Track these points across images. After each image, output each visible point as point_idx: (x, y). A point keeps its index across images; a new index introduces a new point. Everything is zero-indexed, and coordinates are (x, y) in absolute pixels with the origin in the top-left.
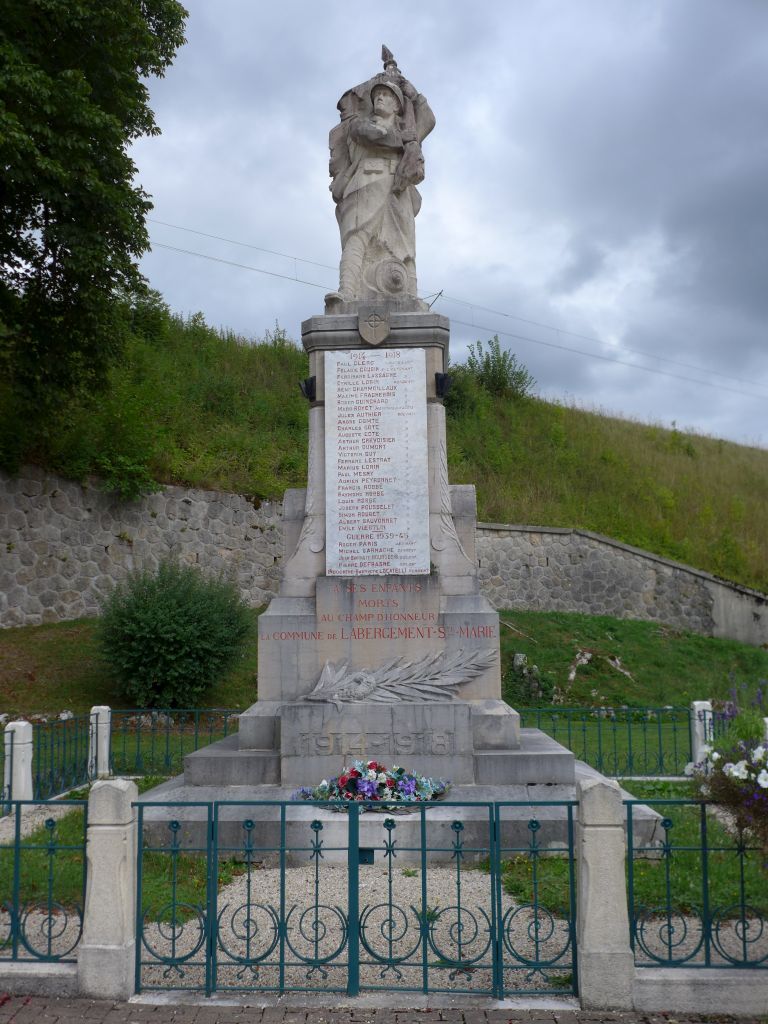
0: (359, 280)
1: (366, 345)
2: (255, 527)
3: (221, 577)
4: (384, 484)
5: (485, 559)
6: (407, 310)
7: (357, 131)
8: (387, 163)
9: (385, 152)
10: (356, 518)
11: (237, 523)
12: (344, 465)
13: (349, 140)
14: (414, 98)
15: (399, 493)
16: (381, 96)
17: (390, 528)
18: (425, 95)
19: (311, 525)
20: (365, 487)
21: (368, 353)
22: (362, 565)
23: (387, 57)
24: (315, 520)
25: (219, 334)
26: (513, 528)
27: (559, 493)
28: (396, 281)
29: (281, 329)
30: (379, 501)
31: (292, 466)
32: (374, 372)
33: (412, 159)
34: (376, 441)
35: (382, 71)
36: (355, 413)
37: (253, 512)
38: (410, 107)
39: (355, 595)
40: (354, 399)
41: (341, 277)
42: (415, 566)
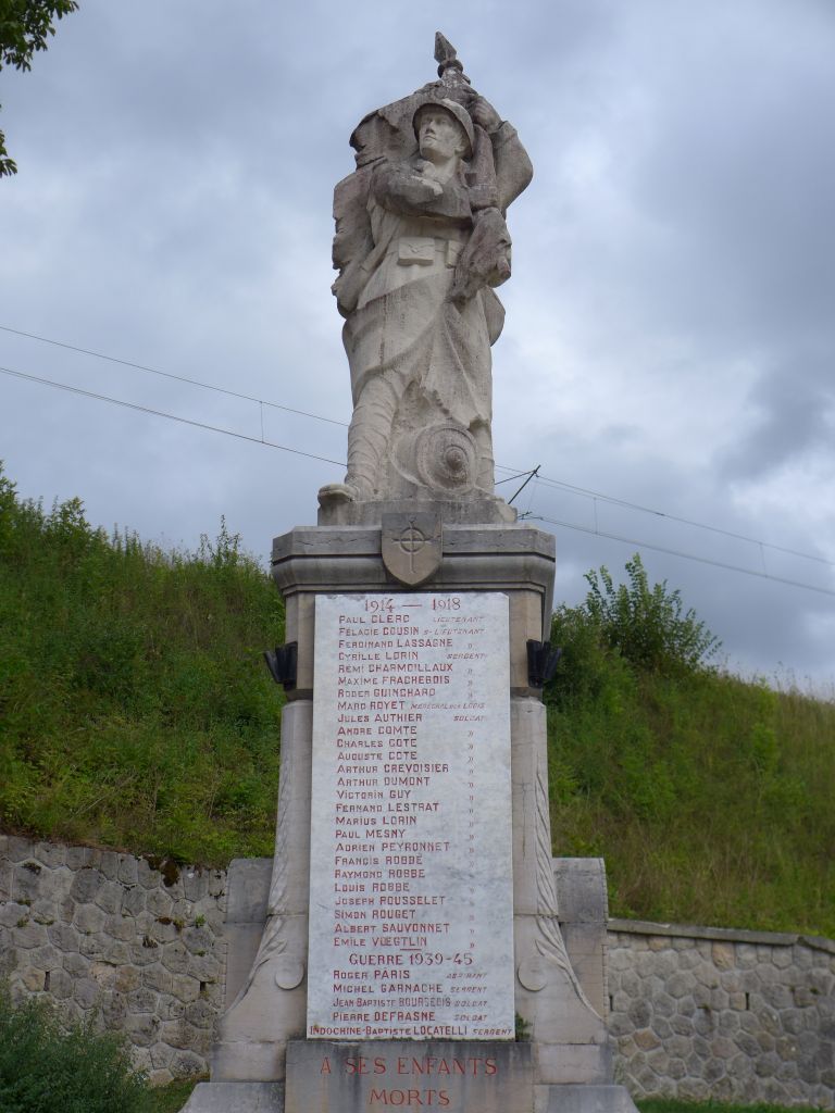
0: (384, 461)
1: (395, 586)
2: (166, 921)
3: (91, 1023)
4: (426, 854)
5: (622, 994)
6: (475, 519)
7: (388, 187)
8: (441, 245)
9: (438, 226)
10: (369, 921)
11: (129, 912)
12: (347, 815)
13: (372, 203)
14: (493, 129)
15: (455, 874)
16: (433, 125)
17: (434, 943)
18: (513, 123)
19: (280, 933)
20: (388, 859)
21: (399, 599)
22: (378, 1017)
23: (444, 54)
24: (288, 924)
25: (110, 541)
26: (677, 931)
27: (769, 861)
28: (454, 465)
29: (231, 534)
30: (415, 888)
31: (242, 798)
32: (410, 637)
33: (487, 240)
34: (411, 770)
35: (435, 78)
36: (372, 715)
37: (163, 892)
38: (485, 145)
39: (363, 1078)
40: (370, 687)
41: (351, 455)
42: (486, 1021)
